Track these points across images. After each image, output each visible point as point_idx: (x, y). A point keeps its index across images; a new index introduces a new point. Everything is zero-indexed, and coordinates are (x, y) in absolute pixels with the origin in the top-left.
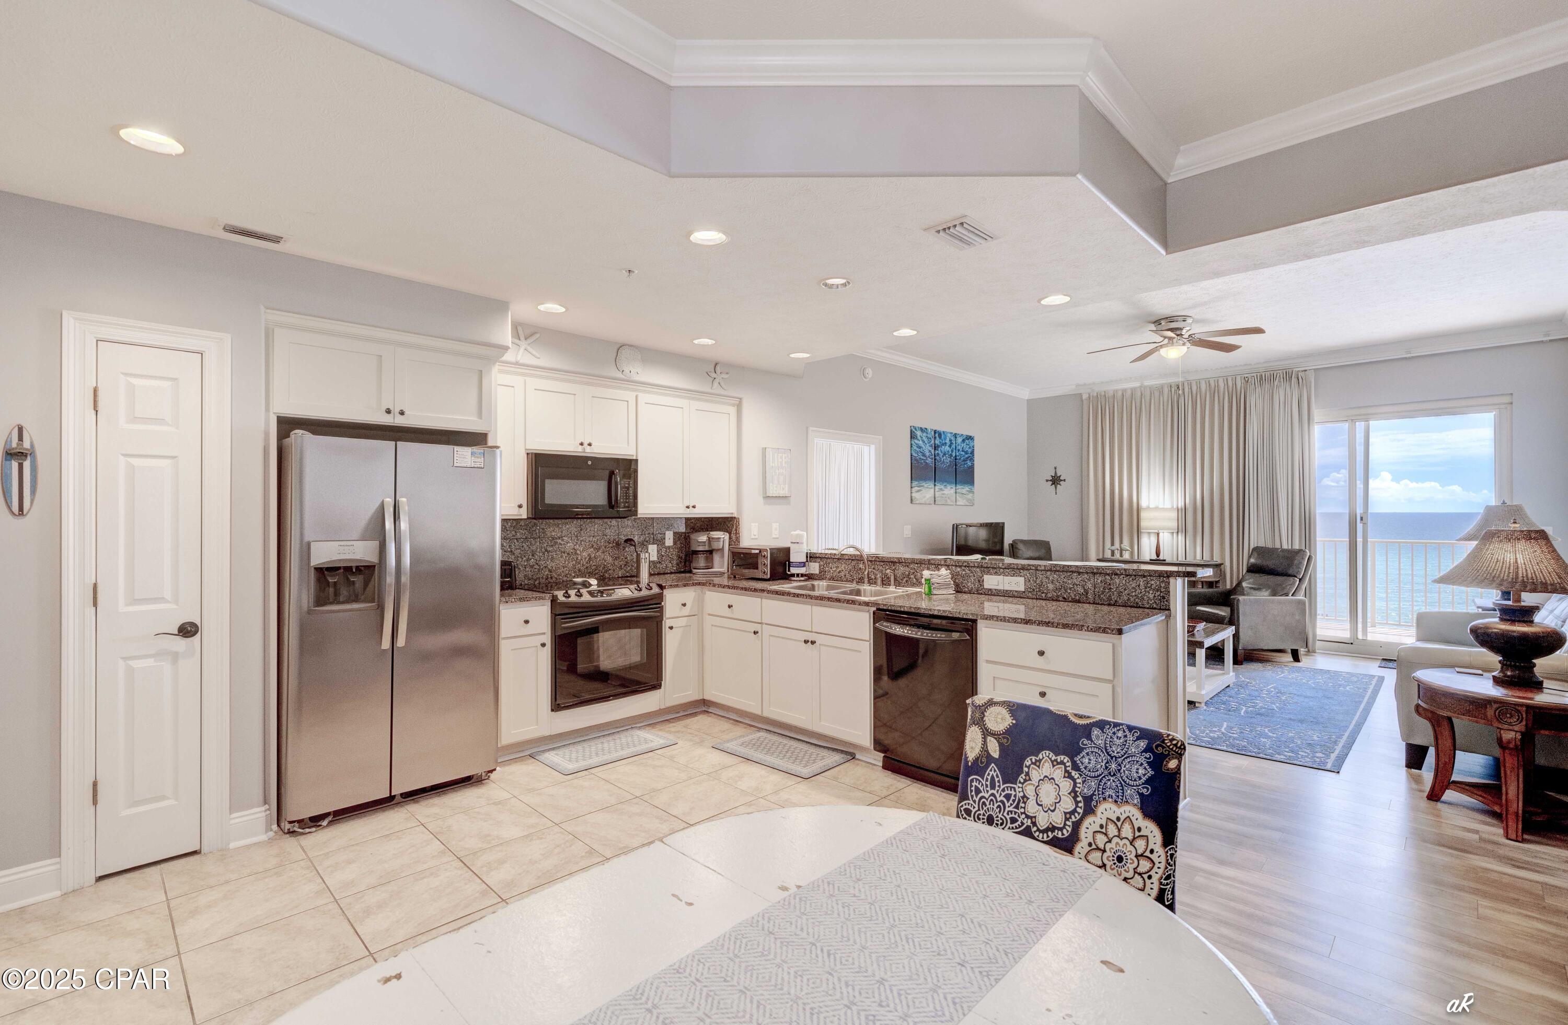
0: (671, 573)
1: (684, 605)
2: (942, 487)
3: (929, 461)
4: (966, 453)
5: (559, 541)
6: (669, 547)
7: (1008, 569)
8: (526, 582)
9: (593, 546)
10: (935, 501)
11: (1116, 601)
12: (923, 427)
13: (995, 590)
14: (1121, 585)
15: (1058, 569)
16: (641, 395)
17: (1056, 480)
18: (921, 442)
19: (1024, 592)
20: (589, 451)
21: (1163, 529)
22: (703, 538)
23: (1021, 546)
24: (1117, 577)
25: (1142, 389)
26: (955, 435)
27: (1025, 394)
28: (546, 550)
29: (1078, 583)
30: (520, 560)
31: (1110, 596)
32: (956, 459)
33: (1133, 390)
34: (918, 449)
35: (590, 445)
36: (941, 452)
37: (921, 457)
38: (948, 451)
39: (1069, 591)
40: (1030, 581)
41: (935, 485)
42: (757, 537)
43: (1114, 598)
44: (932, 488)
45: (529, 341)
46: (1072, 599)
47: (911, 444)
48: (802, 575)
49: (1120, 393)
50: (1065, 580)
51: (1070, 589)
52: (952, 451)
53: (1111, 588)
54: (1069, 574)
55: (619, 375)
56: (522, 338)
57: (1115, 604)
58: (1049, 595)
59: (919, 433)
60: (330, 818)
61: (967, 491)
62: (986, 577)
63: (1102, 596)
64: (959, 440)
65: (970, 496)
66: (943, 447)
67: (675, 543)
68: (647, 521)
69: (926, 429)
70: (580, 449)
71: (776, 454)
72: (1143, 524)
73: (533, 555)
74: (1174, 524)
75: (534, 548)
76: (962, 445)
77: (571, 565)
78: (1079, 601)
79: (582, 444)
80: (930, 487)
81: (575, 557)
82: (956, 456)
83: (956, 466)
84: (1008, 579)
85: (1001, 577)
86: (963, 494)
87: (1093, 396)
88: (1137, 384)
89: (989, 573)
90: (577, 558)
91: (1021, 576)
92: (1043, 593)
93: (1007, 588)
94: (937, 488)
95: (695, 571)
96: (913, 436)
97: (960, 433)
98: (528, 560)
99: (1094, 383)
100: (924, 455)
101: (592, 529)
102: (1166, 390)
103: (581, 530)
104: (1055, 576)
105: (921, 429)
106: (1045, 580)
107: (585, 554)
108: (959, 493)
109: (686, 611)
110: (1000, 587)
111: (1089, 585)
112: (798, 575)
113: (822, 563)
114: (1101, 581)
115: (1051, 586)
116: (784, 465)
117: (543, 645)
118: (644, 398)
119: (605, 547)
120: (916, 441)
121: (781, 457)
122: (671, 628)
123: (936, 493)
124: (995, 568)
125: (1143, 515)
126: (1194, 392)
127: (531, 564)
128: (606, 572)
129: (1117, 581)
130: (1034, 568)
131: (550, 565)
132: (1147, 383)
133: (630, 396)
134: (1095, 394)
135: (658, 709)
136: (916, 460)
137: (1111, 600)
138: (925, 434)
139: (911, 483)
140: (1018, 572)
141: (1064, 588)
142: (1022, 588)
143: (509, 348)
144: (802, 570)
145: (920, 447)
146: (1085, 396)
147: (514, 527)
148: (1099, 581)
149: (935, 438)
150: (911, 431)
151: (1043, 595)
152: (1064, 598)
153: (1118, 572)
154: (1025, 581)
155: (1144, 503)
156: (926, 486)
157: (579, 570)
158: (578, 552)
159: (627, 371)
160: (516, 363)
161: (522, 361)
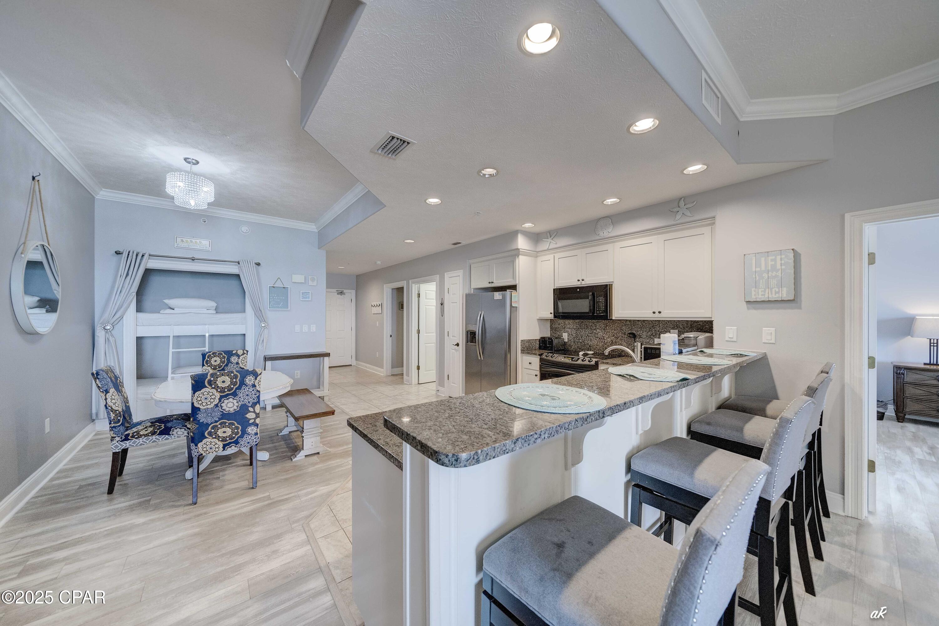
20: (583, 284)
28: (588, 335)
30: (576, 339)
35: (583, 280)
42: (735, 339)
45: (552, 237)
55: (598, 238)
56: (549, 237)
68: (654, 322)
70: (579, 283)
71: (763, 258)
79: (578, 280)
101: (614, 326)
103: (607, 326)
117: (536, 375)
119: (622, 337)
121: (774, 260)
127: (581, 341)
133: (609, 247)
143: (518, 249)
159: (601, 234)
160: (548, 250)
161: (550, 247)
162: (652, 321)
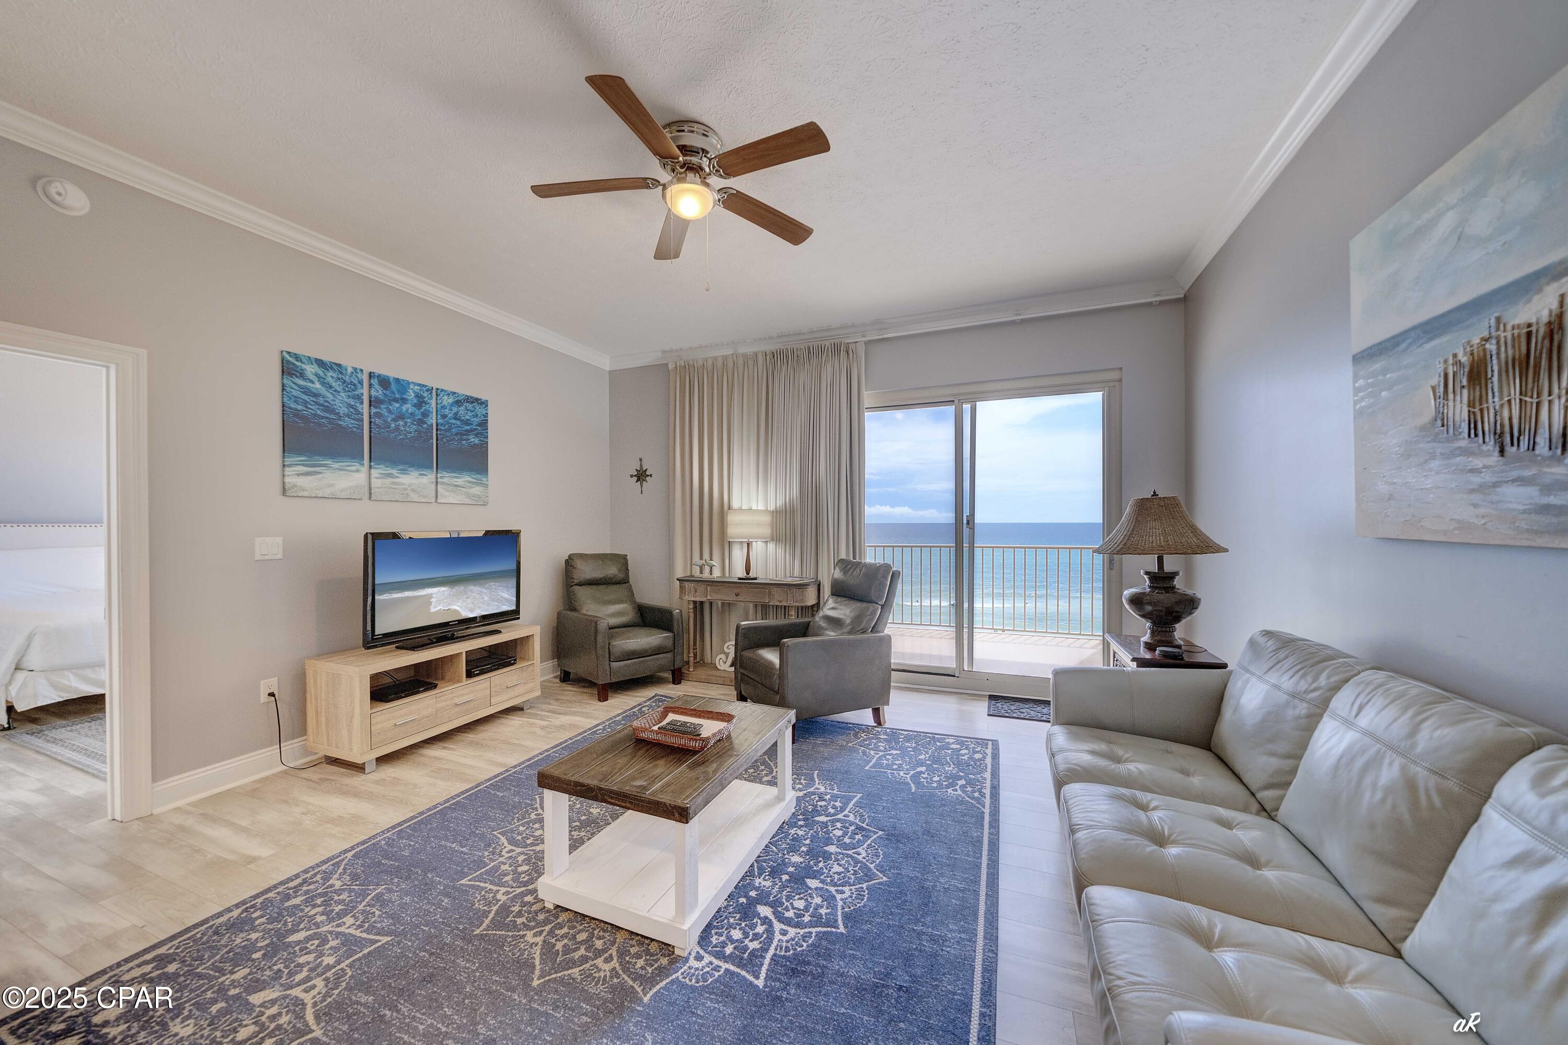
2: (394, 472)
4: (467, 422)
10: (370, 494)
12: (326, 358)
17: (641, 476)
18: (318, 386)
21: (758, 537)
23: (579, 564)
25: (735, 357)
27: (606, 363)
33: (725, 358)
36: (390, 412)
38: (412, 414)
41: (370, 467)
47: (283, 385)
49: (710, 362)
52: (426, 414)
61: (469, 482)
64: (447, 400)
65: (476, 490)
69: (339, 365)
72: (732, 531)
74: (767, 530)
76: (455, 409)
86: (457, 486)
87: (680, 366)
88: (728, 352)
97: (449, 389)
99: (681, 349)
100: (329, 409)
105: (320, 363)
108: (443, 483)
123: (373, 480)
125: (731, 518)
132: (742, 350)
134: (683, 364)
136: (297, 414)
138: (330, 373)
139: (284, 457)
145: (316, 395)
146: (671, 366)
150: (283, 359)
155: (735, 504)
156: (336, 465)
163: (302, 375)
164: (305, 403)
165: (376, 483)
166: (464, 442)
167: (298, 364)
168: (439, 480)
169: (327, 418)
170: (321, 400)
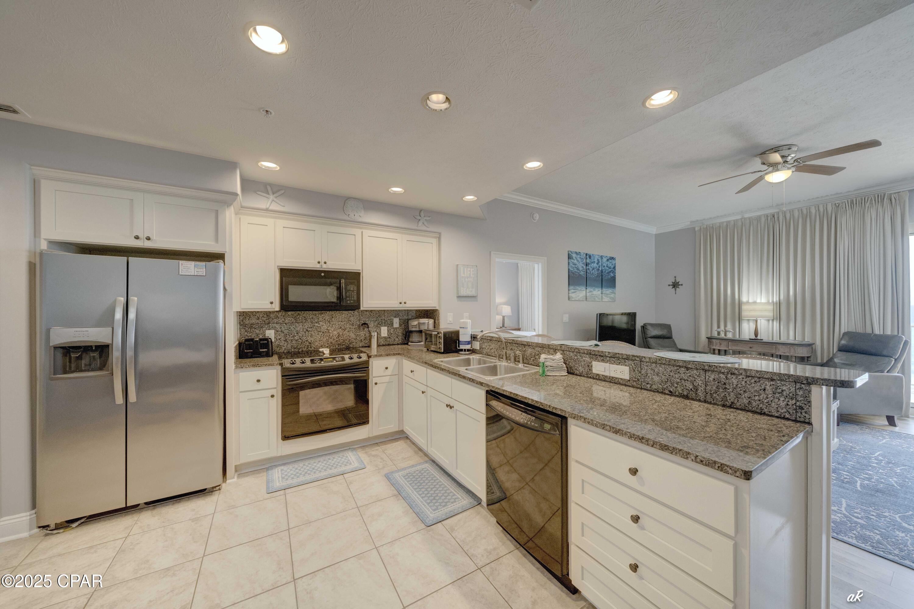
0: (398, 344)
1: (387, 368)
2: (592, 290)
3: (582, 273)
4: (610, 268)
5: (316, 325)
6: (396, 328)
7: (614, 358)
8: (293, 350)
9: (341, 328)
10: (586, 299)
11: (732, 403)
12: (577, 251)
13: (603, 375)
14: (740, 386)
15: (664, 362)
16: (365, 231)
17: (675, 285)
18: (576, 261)
19: (629, 381)
20: (325, 267)
21: (762, 317)
22: (415, 323)
23: (649, 327)
24: (734, 377)
25: (743, 220)
26: (602, 257)
27: (653, 230)
28: (307, 330)
29: (686, 378)
30: (288, 336)
31: (725, 396)
32: (602, 272)
33: (735, 222)
34: (573, 266)
35: (325, 263)
36: (591, 267)
37: (576, 271)
38: (596, 267)
39: (676, 385)
40: (634, 371)
41: (586, 289)
42: (452, 322)
43: (731, 398)
44: (584, 290)
45: (275, 195)
46: (679, 393)
47: (569, 263)
48: (468, 350)
49: (725, 224)
50: (671, 374)
51: (677, 383)
52: (599, 267)
53: (726, 388)
54: (676, 368)
55: (346, 217)
56: (270, 192)
57: (731, 406)
58: (654, 387)
59: (574, 255)
60: (79, 522)
61: (611, 292)
62: (594, 363)
63: (714, 395)
64: (605, 260)
65: (612, 296)
66: (593, 264)
67: (400, 325)
68: (380, 312)
69: (580, 253)
70: (318, 266)
71: (466, 269)
72: (744, 314)
73: (297, 333)
74: (771, 314)
75: (298, 329)
76: (607, 263)
77: (325, 339)
78: (687, 397)
79: (319, 263)
80: (583, 290)
81: (328, 334)
82: (602, 270)
83: (602, 276)
84: (614, 367)
85: (608, 364)
86: (607, 294)
87: (703, 228)
88: (739, 217)
89: (596, 360)
90: (330, 335)
91: (626, 365)
92: (648, 384)
93: (613, 374)
94: (588, 290)
95: (410, 343)
96: (569, 257)
97: (606, 255)
98: (294, 336)
99: (704, 219)
100: (578, 269)
101: (341, 317)
102: (763, 220)
103: (333, 318)
104: (661, 368)
105: (576, 253)
106: (649, 371)
107: (335, 333)
108: (604, 293)
109: (389, 372)
110: (607, 374)
111: (699, 382)
112: (465, 350)
113: (481, 342)
114: (714, 379)
115: (656, 379)
116: (472, 276)
117: (272, 396)
118: (367, 232)
119: (350, 328)
120: (572, 261)
121: (470, 271)
122: (376, 384)
123: (587, 294)
124: (602, 356)
125: (744, 307)
126: (788, 218)
127: (296, 339)
128: (351, 343)
129: (735, 382)
130: (638, 359)
131: (310, 339)
132: (746, 216)
133: (357, 232)
134: (705, 227)
135: (367, 437)
136: (572, 272)
137: (727, 401)
138: (578, 256)
139: (569, 287)
140: (623, 361)
141: (670, 381)
142: (627, 377)
143: (236, 195)
144: (468, 347)
145: (575, 265)
146: (697, 229)
147: (284, 316)
148: (712, 379)
149: (586, 258)
150: (569, 254)
151: (649, 386)
152: (670, 391)
153: (736, 372)
154: (630, 370)
155: (744, 299)
156: (579, 289)
157: (331, 343)
158: (330, 331)
159: (352, 215)
160: (267, 210)
161: (271, 208)
162: (379, 311)
163: (573, 259)
164: (573, 268)
165: (588, 294)
166: (609, 276)
167: (572, 254)
168: (603, 292)
169: (577, 272)
170: (576, 266)
